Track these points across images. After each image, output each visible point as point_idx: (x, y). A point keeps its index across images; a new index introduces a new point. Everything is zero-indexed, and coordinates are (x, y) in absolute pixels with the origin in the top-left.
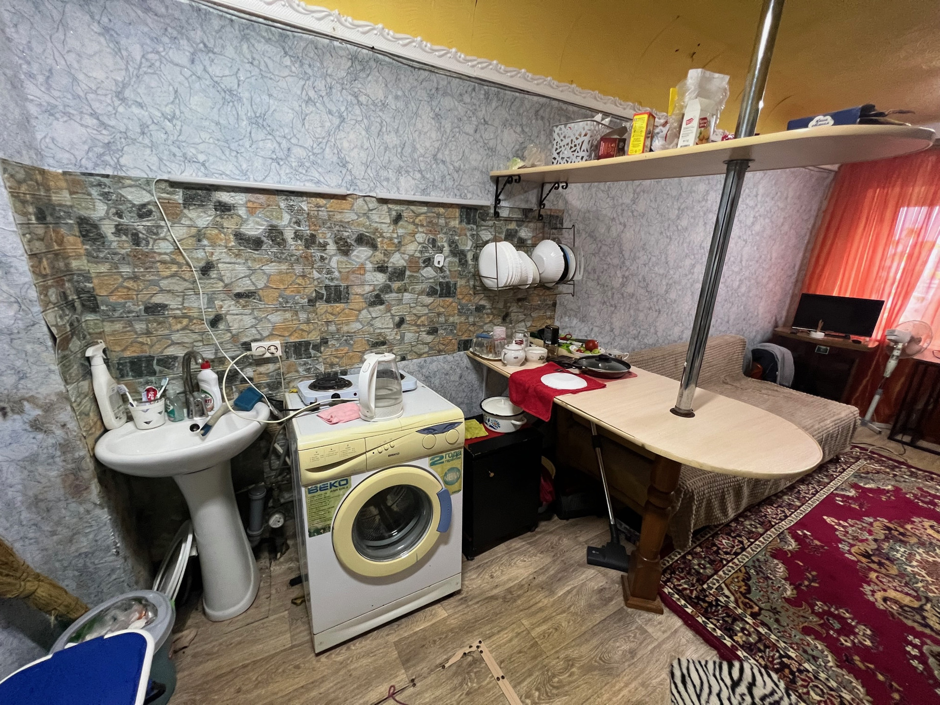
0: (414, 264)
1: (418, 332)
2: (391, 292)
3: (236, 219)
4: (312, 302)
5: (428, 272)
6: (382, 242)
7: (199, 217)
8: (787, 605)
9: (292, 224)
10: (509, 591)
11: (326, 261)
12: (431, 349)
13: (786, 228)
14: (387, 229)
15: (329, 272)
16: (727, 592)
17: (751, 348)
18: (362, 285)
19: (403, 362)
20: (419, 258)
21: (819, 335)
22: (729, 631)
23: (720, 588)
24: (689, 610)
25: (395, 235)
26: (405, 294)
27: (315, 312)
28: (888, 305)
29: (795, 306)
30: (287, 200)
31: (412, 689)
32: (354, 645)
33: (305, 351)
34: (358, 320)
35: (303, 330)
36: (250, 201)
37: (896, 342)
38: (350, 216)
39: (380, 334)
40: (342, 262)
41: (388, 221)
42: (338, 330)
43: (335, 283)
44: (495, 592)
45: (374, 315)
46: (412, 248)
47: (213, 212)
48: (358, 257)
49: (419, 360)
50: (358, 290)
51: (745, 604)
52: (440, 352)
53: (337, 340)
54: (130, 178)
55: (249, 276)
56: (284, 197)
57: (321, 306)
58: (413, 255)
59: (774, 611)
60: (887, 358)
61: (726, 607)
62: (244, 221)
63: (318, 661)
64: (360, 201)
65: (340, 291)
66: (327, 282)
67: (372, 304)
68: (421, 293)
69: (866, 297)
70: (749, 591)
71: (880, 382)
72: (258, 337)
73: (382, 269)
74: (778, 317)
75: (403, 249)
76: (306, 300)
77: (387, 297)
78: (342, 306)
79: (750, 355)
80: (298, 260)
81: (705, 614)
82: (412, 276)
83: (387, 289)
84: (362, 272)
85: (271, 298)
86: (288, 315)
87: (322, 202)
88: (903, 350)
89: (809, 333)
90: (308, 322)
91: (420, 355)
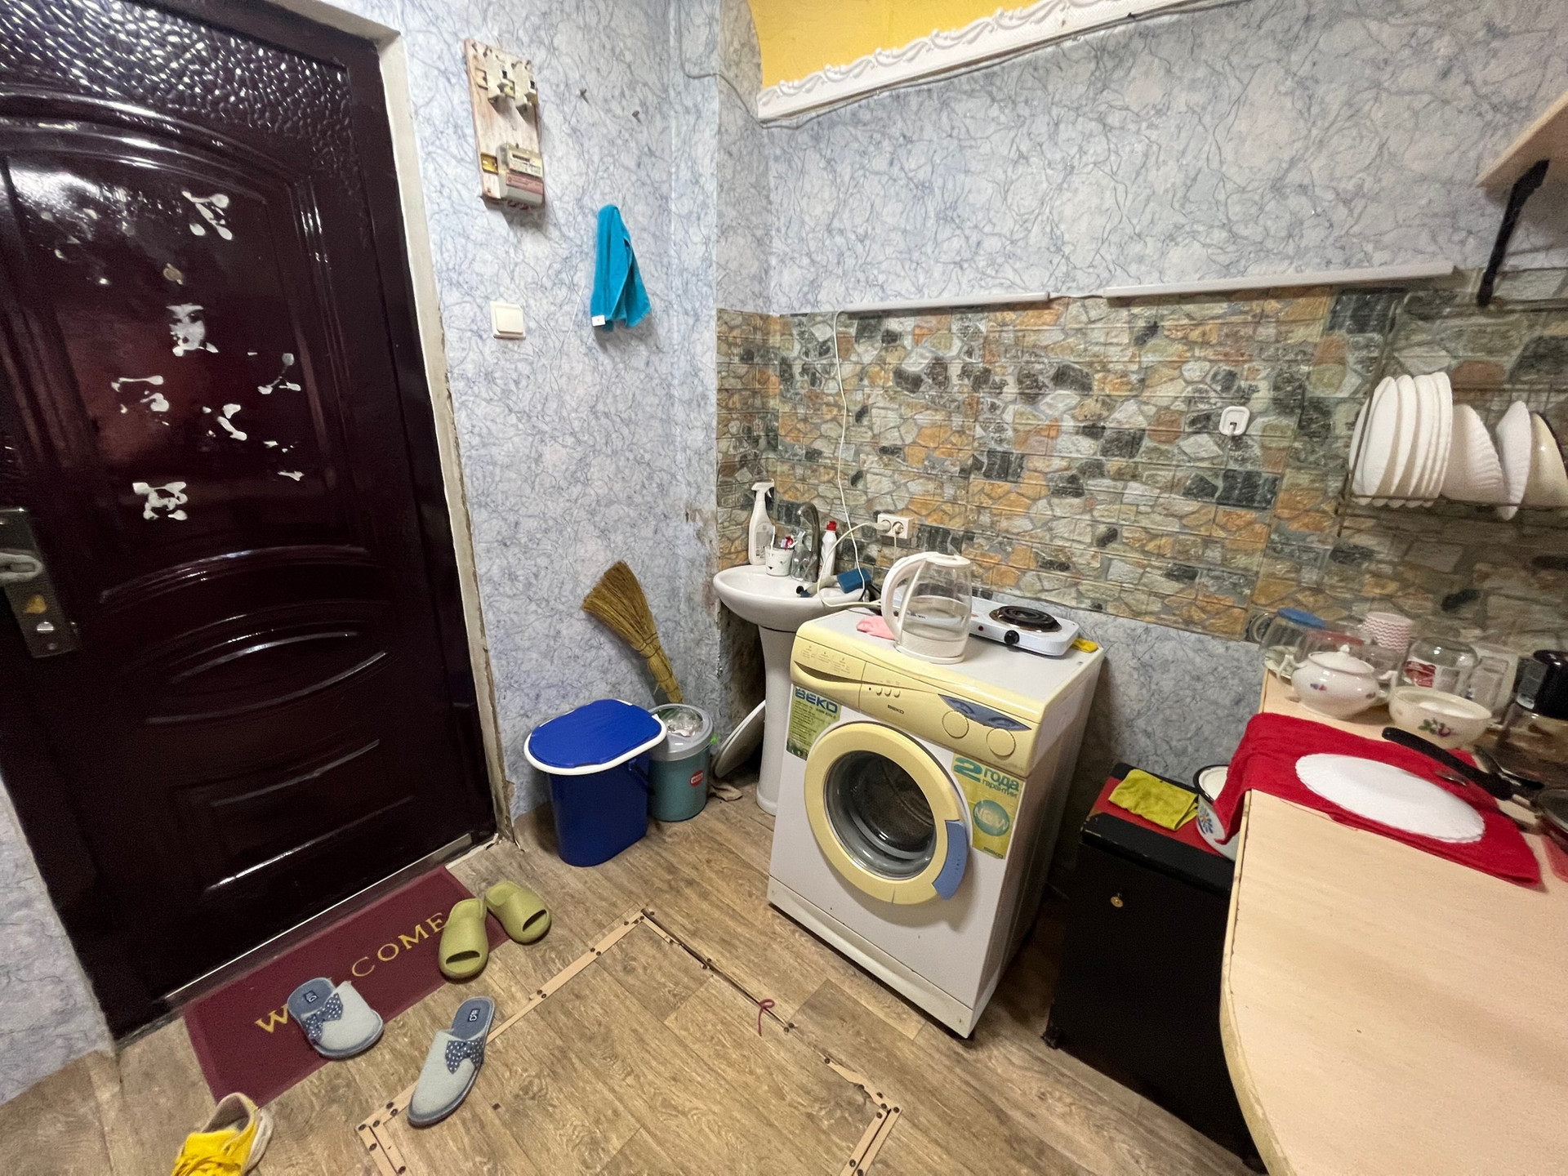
0: (1168, 427)
1: (1144, 567)
2: (1102, 475)
3: (900, 352)
4: (965, 473)
5: (1202, 445)
6: (1103, 381)
7: (867, 351)
9: (962, 355)
10: (1042, 1149)
11: (998, 412)
12: (1167, 609)
14: (1120, 355)
15: (1000, 429)
18: (1048, 455)
19: (1096, 615)
20: (1182, 413)
25: (1135, 367)
26: (1132, 484)
27: (966, 488)
30: (962, 319)
31: (780, 1029)
32: (801, 935)
33: (942, 542)
34: (1027, 516)
35: (945, 513)
36: (918, 326)
38: (1051, 336)
39: (1061, 549)
40: (1022, 414)
41: (1125, 339)
42: (993, 523)
43: (1005, 447)
44: (1017, 1115)
45: (1058, 513)
46: (1168, 393)
47: (878, 345)
48: (1050, 405)
49: (1133, 623)
50: (1039, 463)
52: (1189, 623)
53: (988, 539)
54: (820, 314)
55: (898, 427)
56: (959, 316)
57: (977, 481)
58: (1167, 408)
62: (908, 354)
63: (765, 909)
64: (1074, 309)
65: (1010, 462)
66: (993, 445)
67: (1059, 492)
68: (1171, 487)
72: (892, 508)
73: (1092, 430)
75: (1147, 393)
76: (958, 469)
77: (1092, 484)
78: (1007, 486)
80: (959, 407)
82: (1156, 449)
83: (1094, 469)
84: (1053, 433)
85: (915, 459)
86: (931, 486)
87: (1010, 316)
90: (954, 501)
91: (1136, 615)
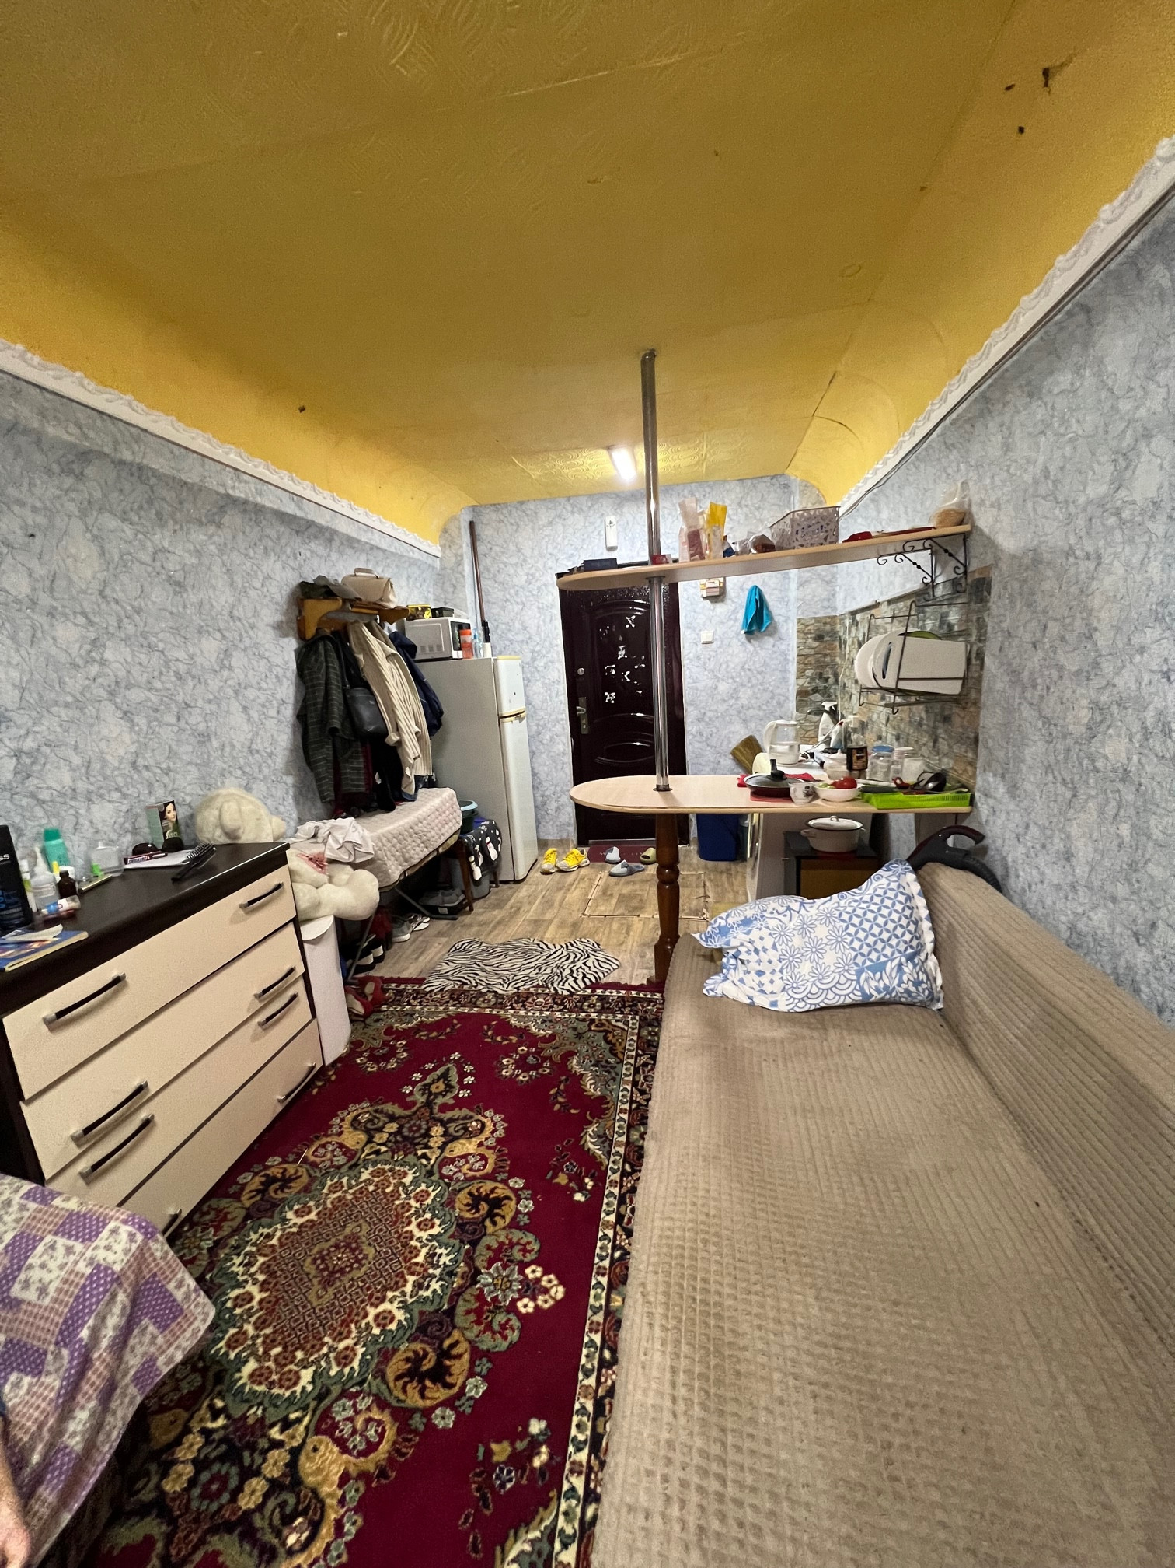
8: (571, 1048)
16: (620, 1024)
22: (601, 999)
23: (627, 1023)
24: (634, 993)
51: (603, 1025)
59: (579, 1036)
61: (613, 1013)
70: (605, 1038)
81: (622, 998)
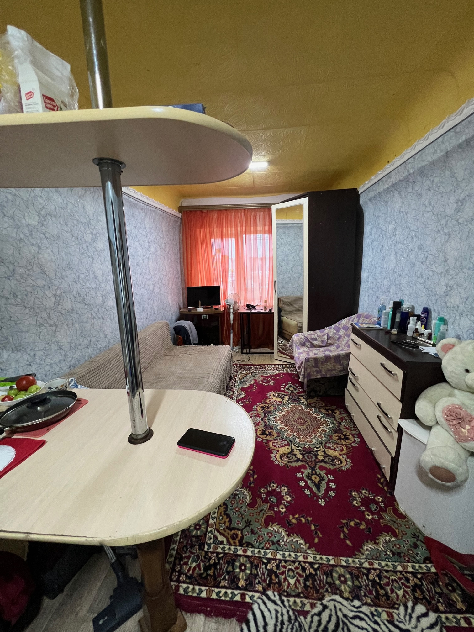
13: (167, 249)
17: (173, 327)
21: (201, 309)
28: (222, 288)
29: (186, 295)
37: (230, 306)
60: (229, 314)
69: (212, 285)
71: (231, 327)
74: (180, 303)
79: (173, 332)
88: (233, 308)
89: (196, 309)
